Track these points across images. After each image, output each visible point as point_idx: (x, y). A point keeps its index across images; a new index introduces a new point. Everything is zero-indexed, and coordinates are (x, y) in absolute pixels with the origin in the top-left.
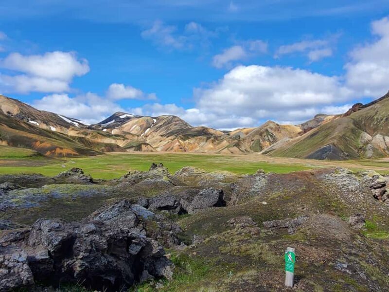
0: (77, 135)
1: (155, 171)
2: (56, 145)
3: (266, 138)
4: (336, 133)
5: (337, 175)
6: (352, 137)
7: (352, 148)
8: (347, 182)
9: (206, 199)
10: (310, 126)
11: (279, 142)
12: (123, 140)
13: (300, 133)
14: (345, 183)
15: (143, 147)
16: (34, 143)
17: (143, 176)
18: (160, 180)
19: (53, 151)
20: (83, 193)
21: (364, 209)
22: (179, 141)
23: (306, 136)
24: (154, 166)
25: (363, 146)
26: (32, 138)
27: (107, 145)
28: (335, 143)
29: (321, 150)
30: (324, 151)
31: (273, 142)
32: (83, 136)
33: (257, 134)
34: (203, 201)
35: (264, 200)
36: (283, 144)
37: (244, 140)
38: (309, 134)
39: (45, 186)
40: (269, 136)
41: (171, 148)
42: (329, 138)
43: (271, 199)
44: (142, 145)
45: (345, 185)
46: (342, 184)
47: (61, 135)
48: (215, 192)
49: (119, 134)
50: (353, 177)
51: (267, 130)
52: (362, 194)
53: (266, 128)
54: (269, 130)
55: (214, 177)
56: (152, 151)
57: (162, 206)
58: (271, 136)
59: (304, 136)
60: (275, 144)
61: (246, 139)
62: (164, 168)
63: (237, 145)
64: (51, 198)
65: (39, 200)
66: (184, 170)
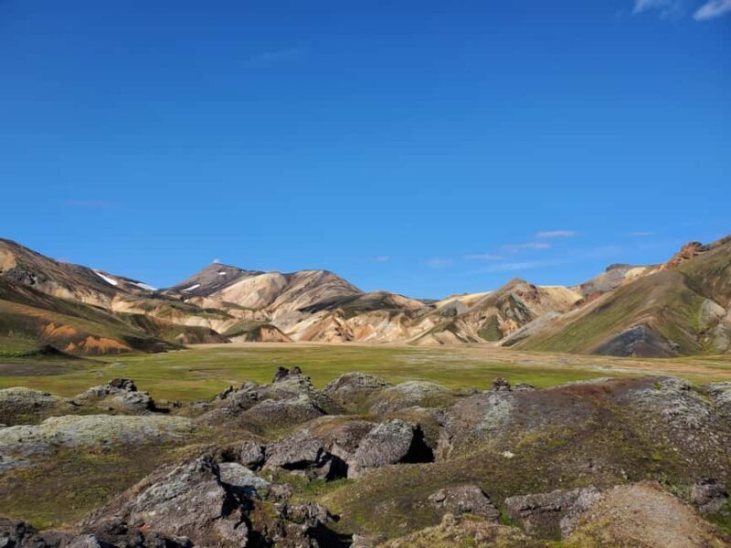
0: (130, 311)
1: (283, 384)
2: (86, 331)
3: (510, 313)
4: (651, 302)
5: (658, 392)
6: (684, 310)
7: (685, 332)
8: (682, 407)
9: (385, 447)
10: (599, 289)
11: (536, 321)
12: (224, 319)
13: (578, 303)
14: (677, 410)
15: (265, 333)
16: (43, 327)
17: (260, 395)
18: (294, 403)
19: (80, 344)
20: (126, 436)
21: (721, 467)
22: (336, 321)
23: (591, 310)
24: (283, 373)
25: (708, 329)
26: (37, 318)
27: (189, 330)
28: (650, 324)
29: (622, 336)
30: (627, 338)
31: (524, 322)
32: (143, 312)
33: (492, 306)
34: (380, 451)
35: (507, 449)
36: (546, 326)
37: (465, 316)
38: (596, 306)
39: (50, 420)
40: (516, 310)
41: (319, 334)
42: (637, 312)
43: (523, 446)
44: (262, 330)
45: (677, 414)
46: (671, 411)
47: (99, 310)
48: (404, 430)
49: (216, 307)
50: (693, 395)
51: (511, 298)
52: (715, 433)
53: (508, 292)
54: (516, 297)
55: (404, 395)
56: (281, 341)
57: (292, 462)
58: (520, 310)
59: (587, 308)
60: (528, 325)
61: (468, 316)
62: (303, 376)
63: (452, 328)
64: (57, 446)
65: (30, 452)
66: (344, 381)
